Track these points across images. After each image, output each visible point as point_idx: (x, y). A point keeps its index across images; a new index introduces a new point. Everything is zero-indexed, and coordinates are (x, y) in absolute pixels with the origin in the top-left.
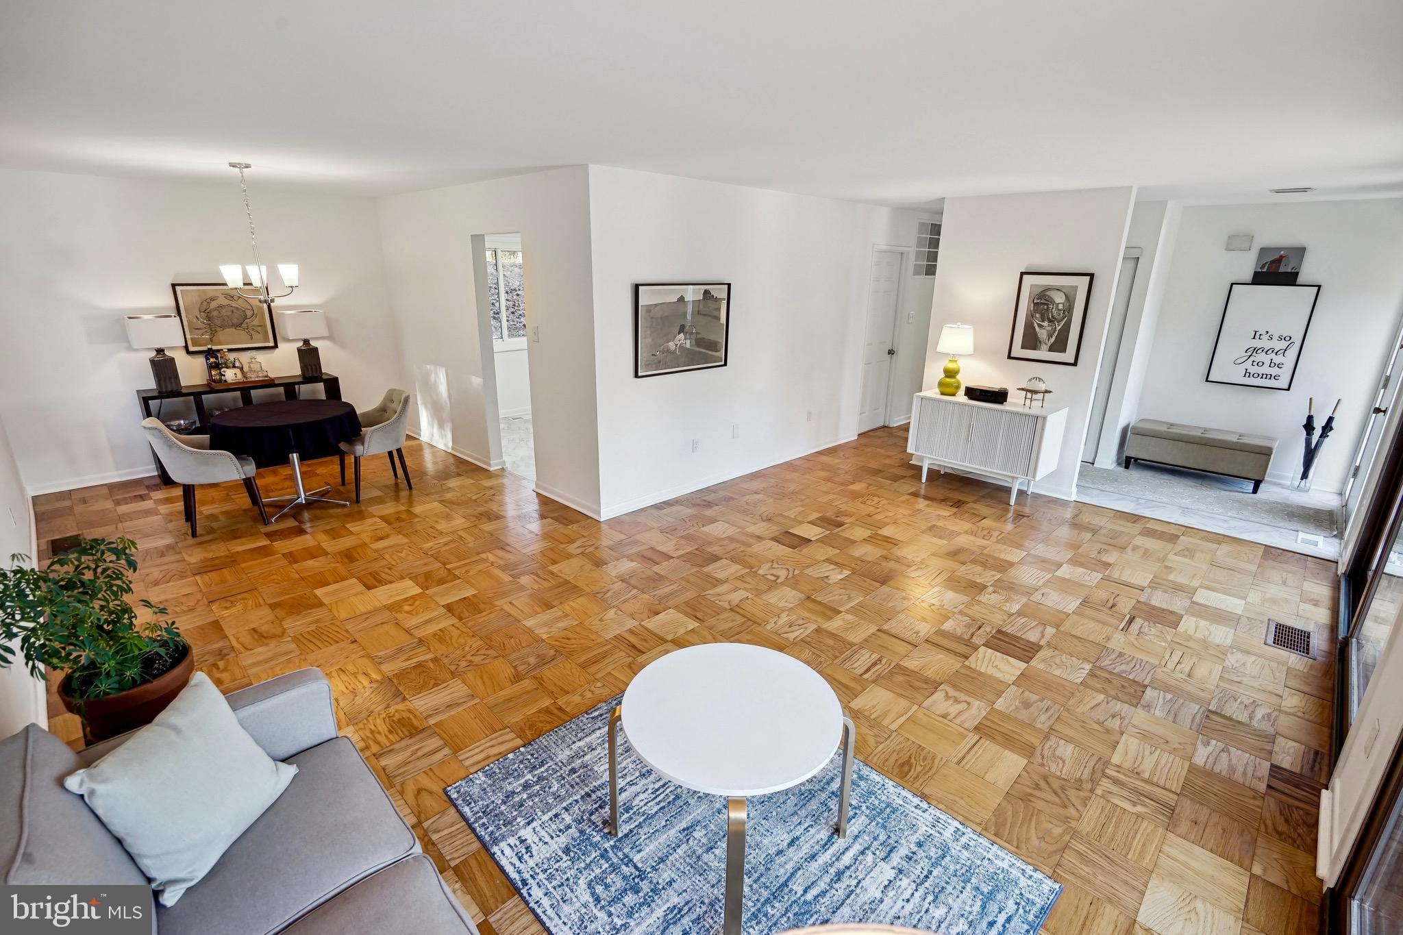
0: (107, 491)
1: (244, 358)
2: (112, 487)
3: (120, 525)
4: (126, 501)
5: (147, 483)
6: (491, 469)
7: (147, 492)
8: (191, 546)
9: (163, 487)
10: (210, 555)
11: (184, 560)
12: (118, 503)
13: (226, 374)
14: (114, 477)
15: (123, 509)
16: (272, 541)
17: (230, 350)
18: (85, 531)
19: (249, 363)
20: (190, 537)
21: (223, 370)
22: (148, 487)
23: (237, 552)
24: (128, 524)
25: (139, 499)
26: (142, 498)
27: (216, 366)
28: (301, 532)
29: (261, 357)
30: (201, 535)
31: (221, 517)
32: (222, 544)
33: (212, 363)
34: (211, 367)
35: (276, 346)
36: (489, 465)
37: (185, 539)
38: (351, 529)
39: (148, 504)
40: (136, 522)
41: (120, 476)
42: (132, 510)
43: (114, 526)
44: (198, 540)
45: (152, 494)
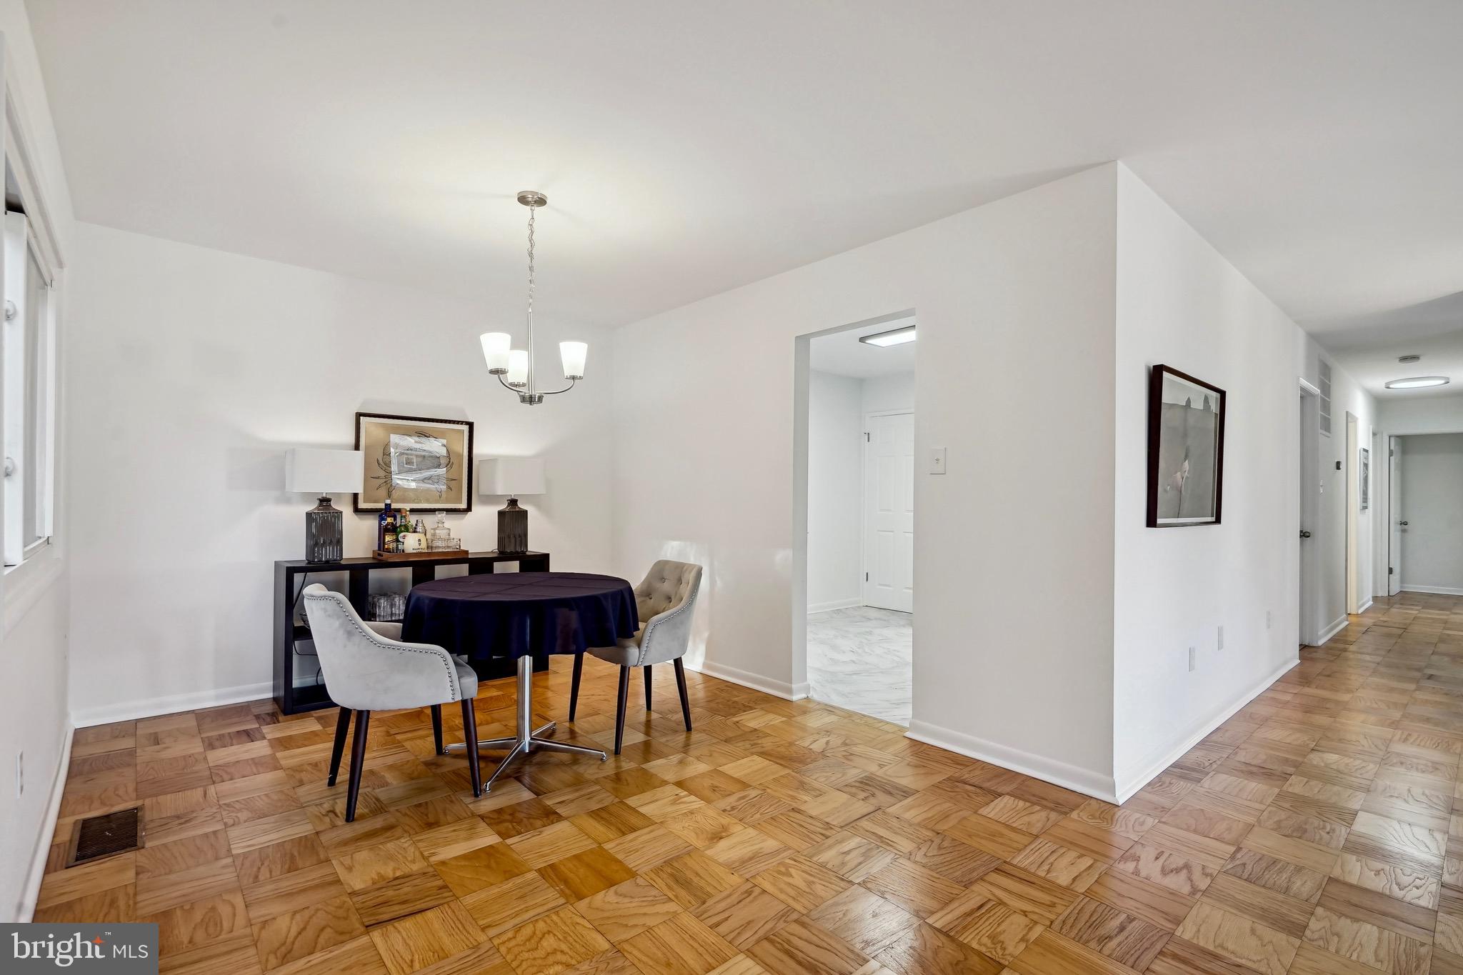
0: (194, 723)
1: (429, 520)
2: (203, 717)
3: (212, 790)
4: (223, 741)
5: (256, 711)
6: (795, 698)
7: (257, 726)
8: (346, 843)
9: (281, 718)
10: (389, 871)
11: (338, 882)
12: (210, 745)
13: (406, 541)
14: (208, 699)
15: (221, 756)
16: (504, 835)
17: (412, 511)
18: (148, 802)
19: (435, 529)
20: (340, 822)
21: (402, 535)
22: (258, 717)
23: (443, 863)
24: (226, 786)
25: (245, 738)
26: (249, 736)
27: (393, 529)
28: (551, 816)
29: (451, 522)
30: (362, 817)
31: (389, 777)
32: (405, 842)
33: (388, 524)
34: (384, 531)
35: (469, 509)
36: (790, 691)
37: (334, 826)
38: (643, 810)
39: (259, 749)
40: (240, 783)
41: (218, 697)
42: (233, 759)
43: (200, 791)
44: (359, 828)
45: (266, 729)
